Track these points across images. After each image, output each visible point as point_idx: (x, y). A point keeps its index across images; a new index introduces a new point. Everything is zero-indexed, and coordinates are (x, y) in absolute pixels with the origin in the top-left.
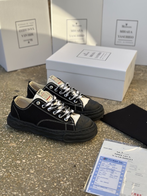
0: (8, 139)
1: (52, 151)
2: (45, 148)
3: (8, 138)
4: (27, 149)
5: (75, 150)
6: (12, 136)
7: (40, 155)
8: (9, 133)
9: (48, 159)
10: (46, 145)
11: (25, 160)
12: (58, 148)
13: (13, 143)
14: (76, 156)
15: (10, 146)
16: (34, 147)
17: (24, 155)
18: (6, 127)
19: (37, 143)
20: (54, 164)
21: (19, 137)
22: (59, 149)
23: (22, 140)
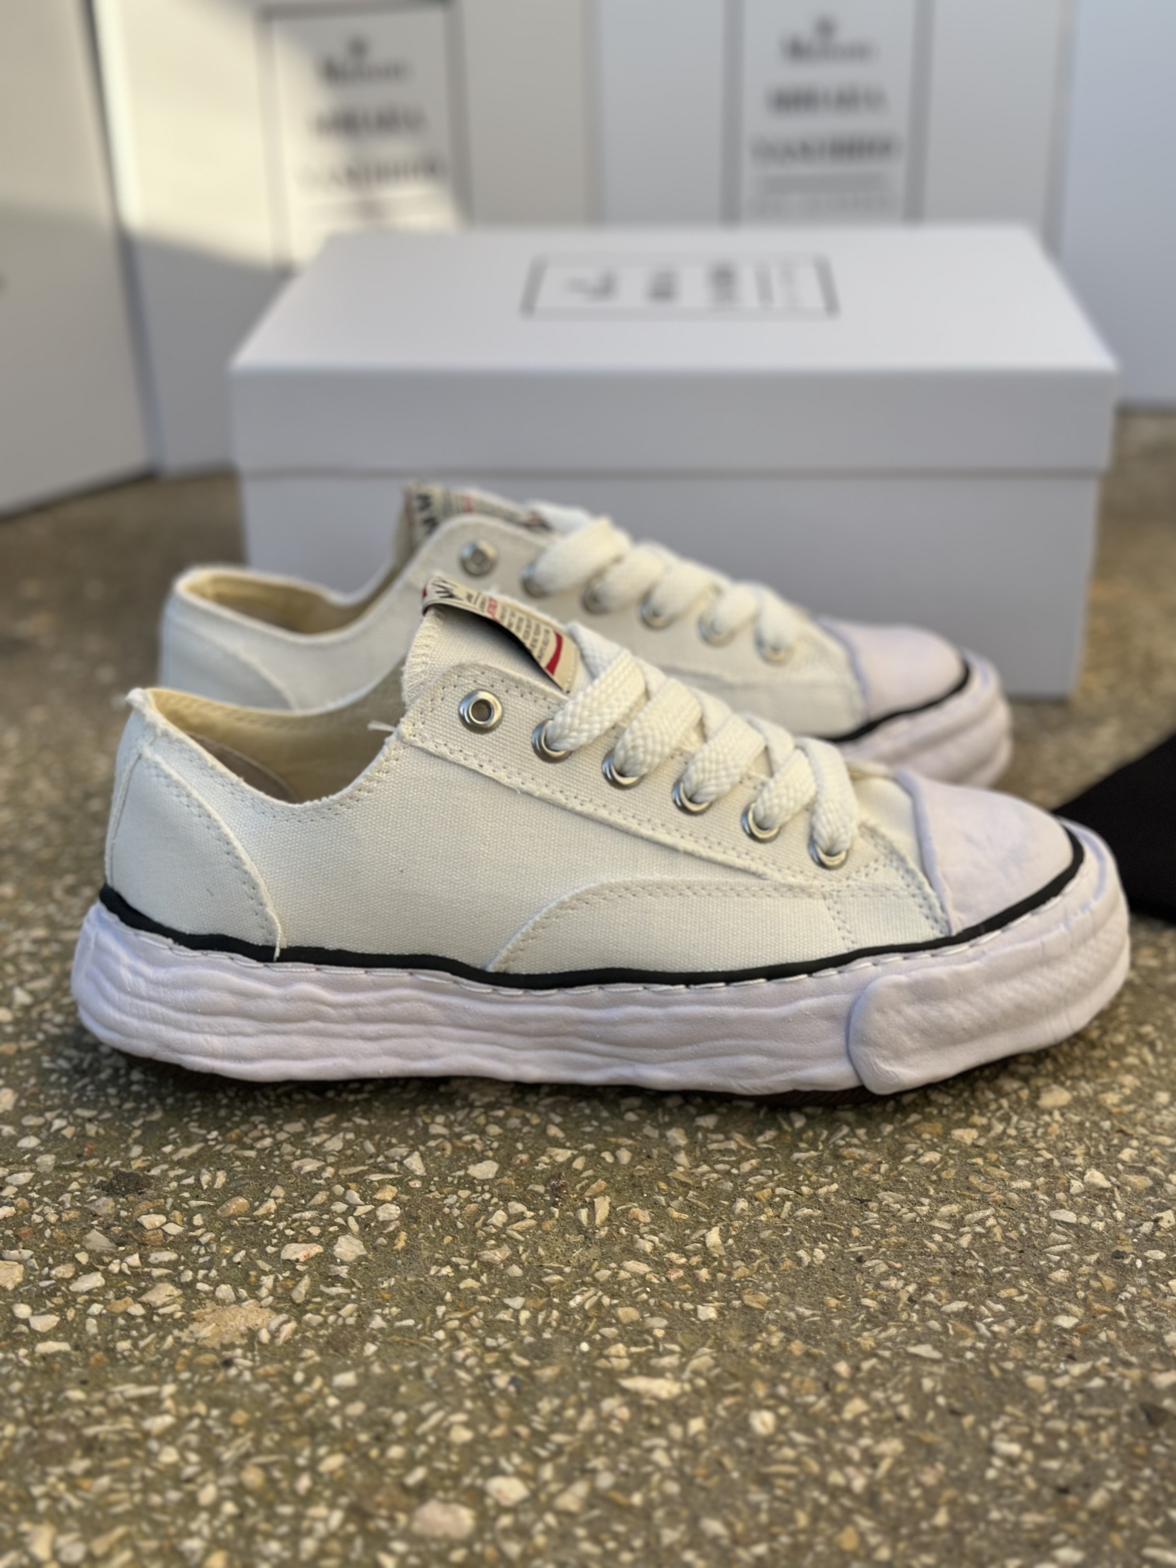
0: (136, 1275)
1: (764, 1297)
2: (650, 1284)
3: (134, 1260)
4: (452, 1336)
5: (1005, 1229)
6: (174, 1229)
7: (656, 1373)
8: (105, 1205)
9: (773, 1395)
10: (648, 1247)
11: (520, 1474)
12: (801, 1253)
13: (221, 1302)
14: (1065, 1290)
15: (215, 1343)
16: (517, 1302)
17: (460, 1417)
18: (30, 1142)
19: (513, 1243)
20: (892, 1447)
21: (255, 1219)
22: (820, 1255)
23: (317, 1249)
